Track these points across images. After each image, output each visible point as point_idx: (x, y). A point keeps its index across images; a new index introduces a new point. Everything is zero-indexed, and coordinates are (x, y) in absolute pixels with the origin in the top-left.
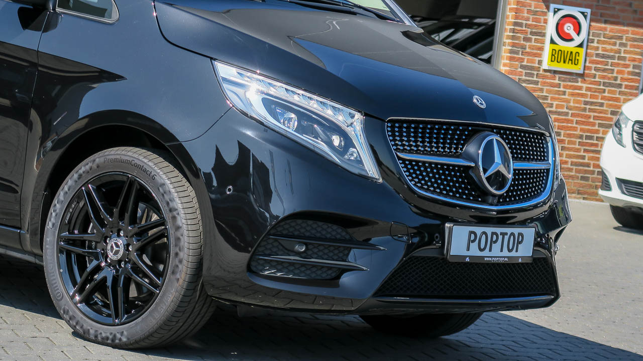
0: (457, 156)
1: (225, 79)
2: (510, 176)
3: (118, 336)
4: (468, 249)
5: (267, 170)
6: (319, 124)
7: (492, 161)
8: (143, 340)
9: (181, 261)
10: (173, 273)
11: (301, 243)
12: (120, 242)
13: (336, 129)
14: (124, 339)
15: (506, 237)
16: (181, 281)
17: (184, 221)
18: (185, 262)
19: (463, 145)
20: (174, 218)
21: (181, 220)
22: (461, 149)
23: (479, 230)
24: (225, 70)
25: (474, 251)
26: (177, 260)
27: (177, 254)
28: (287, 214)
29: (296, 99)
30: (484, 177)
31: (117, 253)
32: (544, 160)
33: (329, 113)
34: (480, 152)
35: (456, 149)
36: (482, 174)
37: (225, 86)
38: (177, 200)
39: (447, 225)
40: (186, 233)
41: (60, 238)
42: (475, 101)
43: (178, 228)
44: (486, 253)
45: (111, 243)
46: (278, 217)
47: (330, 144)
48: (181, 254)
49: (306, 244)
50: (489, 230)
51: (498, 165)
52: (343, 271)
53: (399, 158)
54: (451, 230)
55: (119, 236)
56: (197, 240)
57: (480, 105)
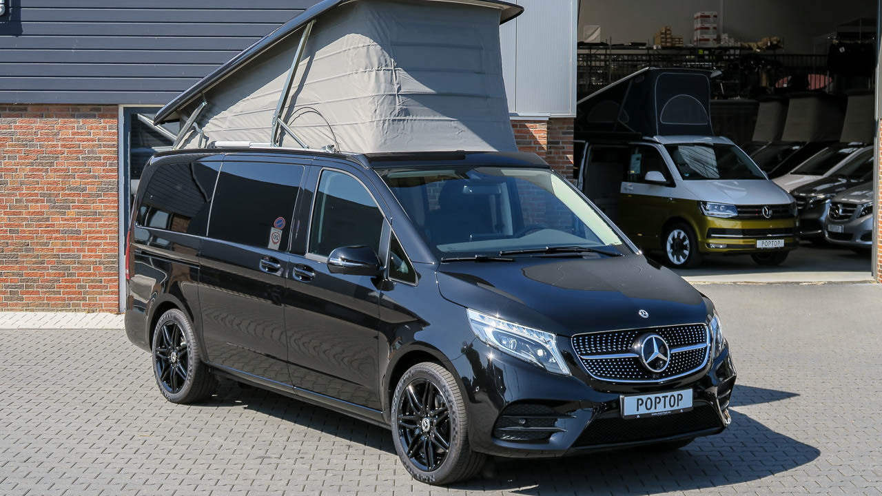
0: (627, 351)
1: (472, 320)
2: (668, 360)
3: (431, 478)
4: (638, 410)
5: (502, 371)
6: (529, 344)
7: (652, 352)
8: (444, 479)
9: (456, 433)
10: (454, 439)
11: (523, 419)
12: (428, 421)
13: (539, 346)
14: (434, 480)
15: (667, 399)
16: (458, 445)
17: (457, 408)
18: (459, 433)
19: (631, 344)
20: (451, 406)
21: (455, 408)
22: (630, 347)
23: (644, 397)
24: (473, 314)
25: (643, 410)
26: (455, 433)
27: (454, 429)
28: (513, 400)
29: (515, 330)
30: (646, 363)
31: (426, 427)
32: (703, 341)
33: (535, 337)
34: (643, 346)
35: (626, 347)
36: (644, 361)
37: (472, 324)
38: (452, 395)
39: (621, 397)
40: (458, 415)
41: (398, 419)
42: (640, 314)
43: (454, 413)
44: (653, 410)
45: (424, 421)
46: (508, 402)
47: (536, 355)
48: (456, 429)
49: (525, 419)
50: (653, 396)
51: (657, 353)
52: (551, 433)
53: (582, 359)
54: (623, 399)
55: (427, 417)
56: (464, 419)
57: (643, 316)
